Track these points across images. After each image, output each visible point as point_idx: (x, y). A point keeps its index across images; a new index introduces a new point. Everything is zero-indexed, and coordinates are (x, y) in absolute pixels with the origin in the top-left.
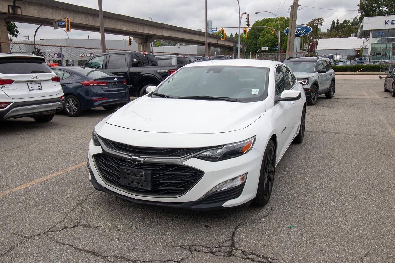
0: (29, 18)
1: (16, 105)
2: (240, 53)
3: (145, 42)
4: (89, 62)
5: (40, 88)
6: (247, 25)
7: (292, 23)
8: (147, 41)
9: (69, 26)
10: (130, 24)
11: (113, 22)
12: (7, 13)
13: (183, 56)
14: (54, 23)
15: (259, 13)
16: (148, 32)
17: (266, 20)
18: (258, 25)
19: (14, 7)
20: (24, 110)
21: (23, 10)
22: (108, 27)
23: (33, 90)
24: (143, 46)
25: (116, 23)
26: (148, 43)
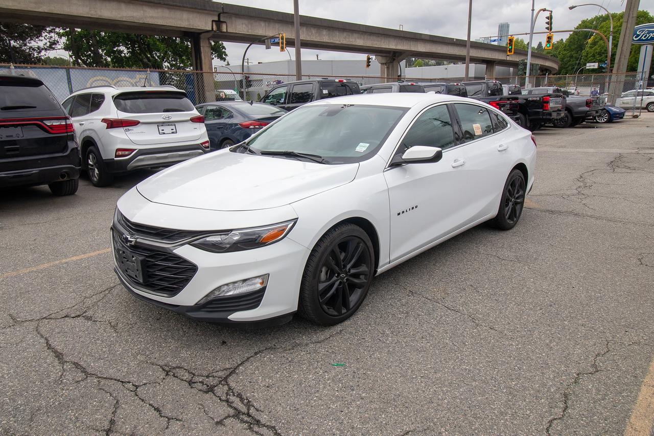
0: (237, 35)
1: (142, 152)
2: (530, 75)
3: (391, 62)
4: (271, 94)
5: (174, 131)
6: (547, 28)
7: (627, 22)
8: (394, 60)
9: (283, 44)
10: (369, 37)
11: (345, 34)
12: (210, 31)
13: (409, 84)
14: (266, 41)
15: (576, 7)
16: (394, 48)
17: (602, 17)
18: (586, 27)
19: (219, 23)
20: (151, 159)
21: (229, 25)
22: (337, 42)
23: (164, 133)
24: (388, 68)
25: (349, 36)
26: (395, 63)
